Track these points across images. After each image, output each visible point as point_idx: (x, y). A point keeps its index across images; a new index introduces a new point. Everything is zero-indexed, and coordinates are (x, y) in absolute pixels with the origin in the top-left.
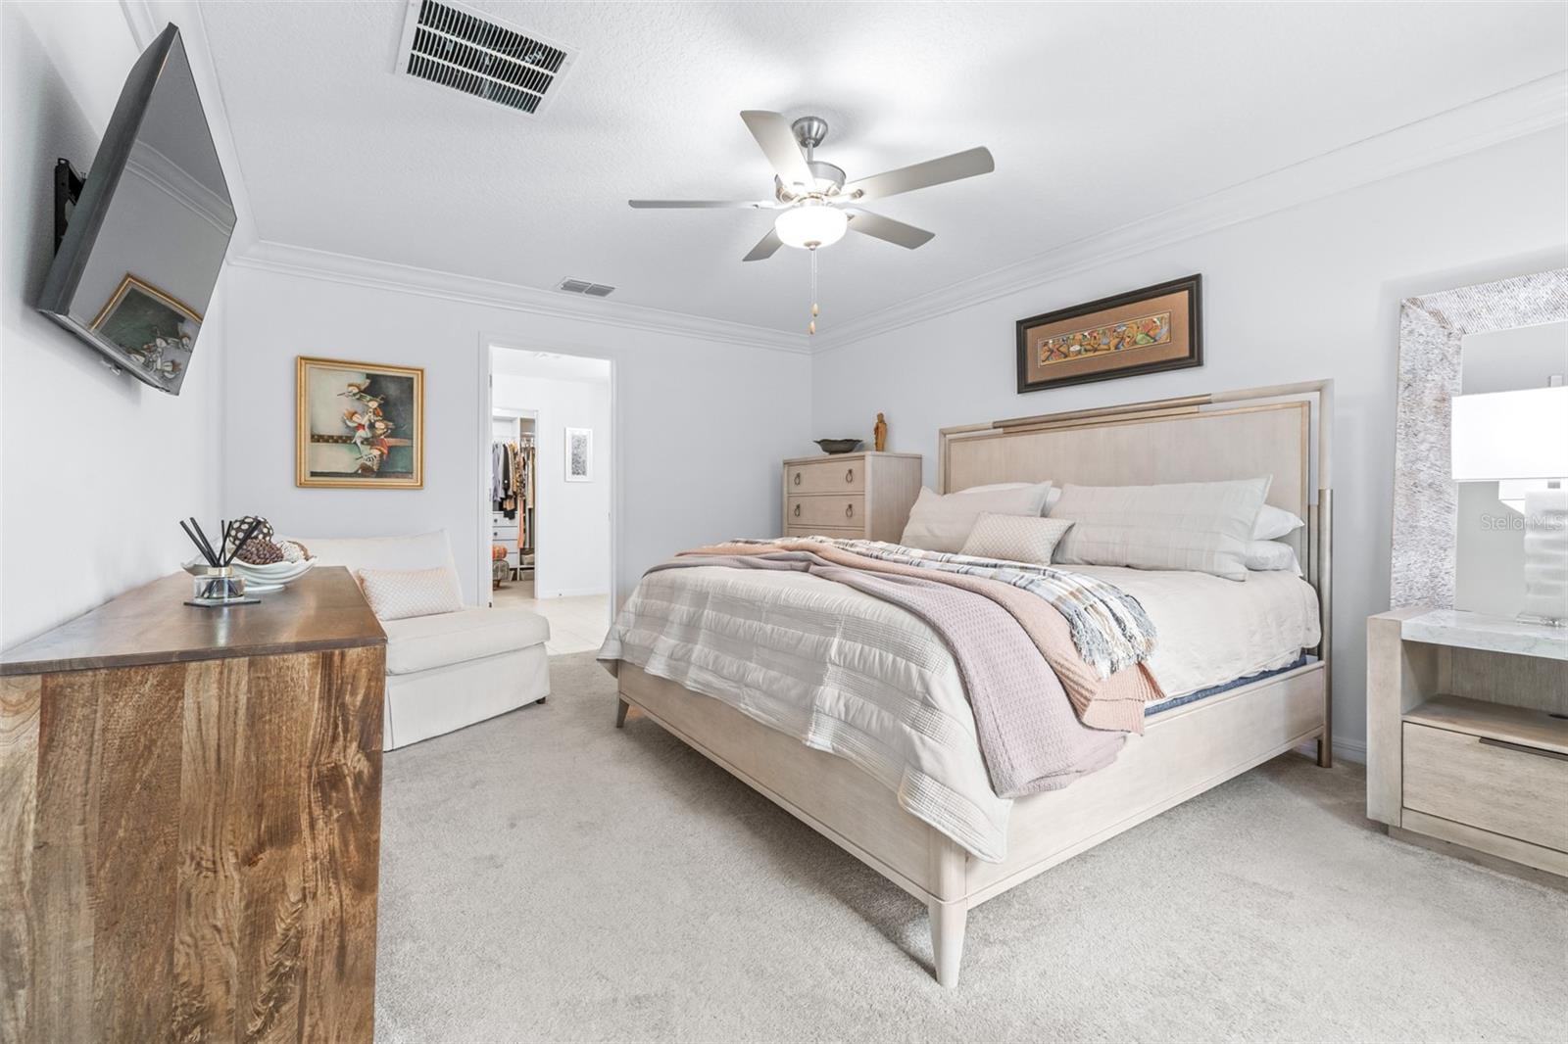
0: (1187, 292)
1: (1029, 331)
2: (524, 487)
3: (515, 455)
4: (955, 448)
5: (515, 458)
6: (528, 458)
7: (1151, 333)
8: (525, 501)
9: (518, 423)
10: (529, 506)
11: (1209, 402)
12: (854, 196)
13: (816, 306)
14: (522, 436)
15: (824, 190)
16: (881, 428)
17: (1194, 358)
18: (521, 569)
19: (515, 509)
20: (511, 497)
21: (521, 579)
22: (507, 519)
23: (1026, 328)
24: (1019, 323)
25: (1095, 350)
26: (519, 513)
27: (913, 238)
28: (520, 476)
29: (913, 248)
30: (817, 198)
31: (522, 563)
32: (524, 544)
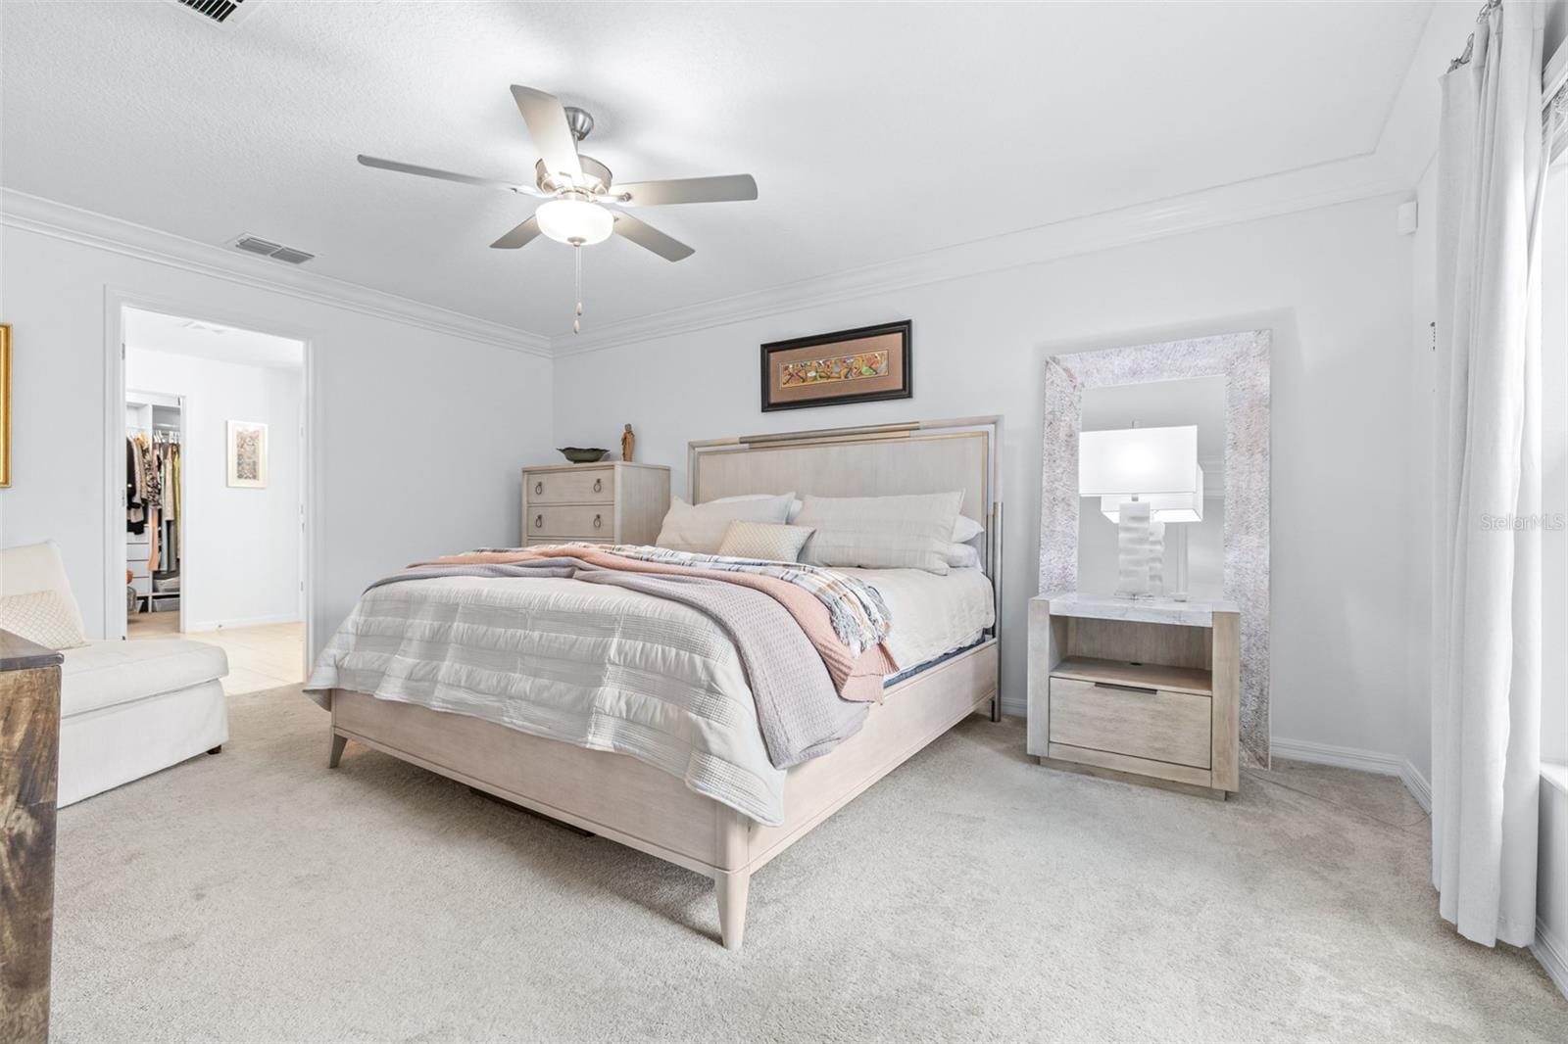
0: (901, 334)
1: (772, 354)
2: (159, 493)
3: (145, 452)
4: (703, 460)
5: (144, 456)
6: (165, 457)
7: (873, 366)
8: (160, 511)
9: (150, 411)
10: (168, 516)
11: (918, 429)
12: (621, 198)
13: (580, 304)
14: (155, 429)
15: (590, 187)
16: (628, 439)
17: (905, 392)
18: (154, 597)
19: (145, 521)
20: (137, 506)
21: (153, 611)
22: (132, 534)
23: (769, 352)
24: (764, 347)
25: (829, 377)
26: (151, 527)
27: (674, 251)
28: (153, 479)
29: (675, 261)
30: (582, 193)
31: (155, 590)
32: (159, 566)
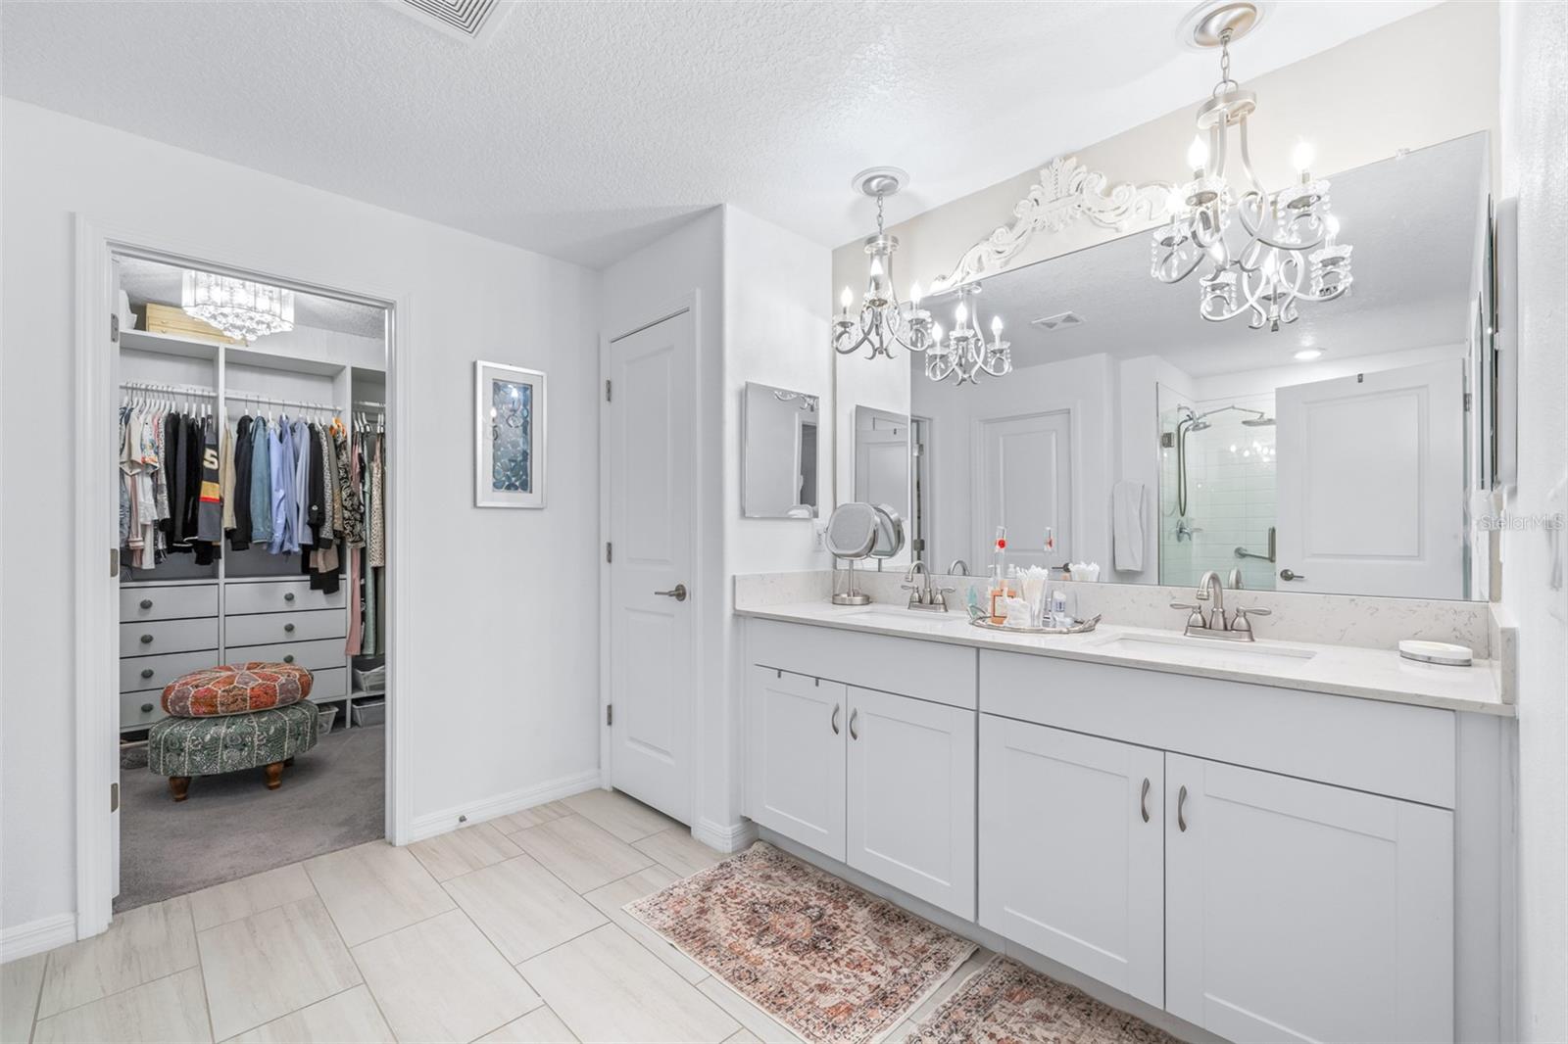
2: (362, 521)
3: (339, 448)
5: (338, 457)
6: (372, 458)
8: (363, 551)
9: (348, 376)
10: (373, 562)
14: (356, 410)
18: (356, 701)
19: (341, 569)
20: (328, 544)
21: (354, 723)
22: (320, 593)
26: (349, 580)
28: (352, 495)
31: (356, 686)
32: (362, 647)
